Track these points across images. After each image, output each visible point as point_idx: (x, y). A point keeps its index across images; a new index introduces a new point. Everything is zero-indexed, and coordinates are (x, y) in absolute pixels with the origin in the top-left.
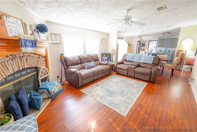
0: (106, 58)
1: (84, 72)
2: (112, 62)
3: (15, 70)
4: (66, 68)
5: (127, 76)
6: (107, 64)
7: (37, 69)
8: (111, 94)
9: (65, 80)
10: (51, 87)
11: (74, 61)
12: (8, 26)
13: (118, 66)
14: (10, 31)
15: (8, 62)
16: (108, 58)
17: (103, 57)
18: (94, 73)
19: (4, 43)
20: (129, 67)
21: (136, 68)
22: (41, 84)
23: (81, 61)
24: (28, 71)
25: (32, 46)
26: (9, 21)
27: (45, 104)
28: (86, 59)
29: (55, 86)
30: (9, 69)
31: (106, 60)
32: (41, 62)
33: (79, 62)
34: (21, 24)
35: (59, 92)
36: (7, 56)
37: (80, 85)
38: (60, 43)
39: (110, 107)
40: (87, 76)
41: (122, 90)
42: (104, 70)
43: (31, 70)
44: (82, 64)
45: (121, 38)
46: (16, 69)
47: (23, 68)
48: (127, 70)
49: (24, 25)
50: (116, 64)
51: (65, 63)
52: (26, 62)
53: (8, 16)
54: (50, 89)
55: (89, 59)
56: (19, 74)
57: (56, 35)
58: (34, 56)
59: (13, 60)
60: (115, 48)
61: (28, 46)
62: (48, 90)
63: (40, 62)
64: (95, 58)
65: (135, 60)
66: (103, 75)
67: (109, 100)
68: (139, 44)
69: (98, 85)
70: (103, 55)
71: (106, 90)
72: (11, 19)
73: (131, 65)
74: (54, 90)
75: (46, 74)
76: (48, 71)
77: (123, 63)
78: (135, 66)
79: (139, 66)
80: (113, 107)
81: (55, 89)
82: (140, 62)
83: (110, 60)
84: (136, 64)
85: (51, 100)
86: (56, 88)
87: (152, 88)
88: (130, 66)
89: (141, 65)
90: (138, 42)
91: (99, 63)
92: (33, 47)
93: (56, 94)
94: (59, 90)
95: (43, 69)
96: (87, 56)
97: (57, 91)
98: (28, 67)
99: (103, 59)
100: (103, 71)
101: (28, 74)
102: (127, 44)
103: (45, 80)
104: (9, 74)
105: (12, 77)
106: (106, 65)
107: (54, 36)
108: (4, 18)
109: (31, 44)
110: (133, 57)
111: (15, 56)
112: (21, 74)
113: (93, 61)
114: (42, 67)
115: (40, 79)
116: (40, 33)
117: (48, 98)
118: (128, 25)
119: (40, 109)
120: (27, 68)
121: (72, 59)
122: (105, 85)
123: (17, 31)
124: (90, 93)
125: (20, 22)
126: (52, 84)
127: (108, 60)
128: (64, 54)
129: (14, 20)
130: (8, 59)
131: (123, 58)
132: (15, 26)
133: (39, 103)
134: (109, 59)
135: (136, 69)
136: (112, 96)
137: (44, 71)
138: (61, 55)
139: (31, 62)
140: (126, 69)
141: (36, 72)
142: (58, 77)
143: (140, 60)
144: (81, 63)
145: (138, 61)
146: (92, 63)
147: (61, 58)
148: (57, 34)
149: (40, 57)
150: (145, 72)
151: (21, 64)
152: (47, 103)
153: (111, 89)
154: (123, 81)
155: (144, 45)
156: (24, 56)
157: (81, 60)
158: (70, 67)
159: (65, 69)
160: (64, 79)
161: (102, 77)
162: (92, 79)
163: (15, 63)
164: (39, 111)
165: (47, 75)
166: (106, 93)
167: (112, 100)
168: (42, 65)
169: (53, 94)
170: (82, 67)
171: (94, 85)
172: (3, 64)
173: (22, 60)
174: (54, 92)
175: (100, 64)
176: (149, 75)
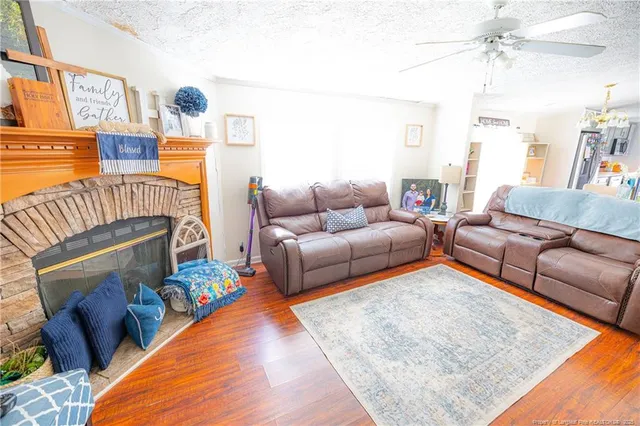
0: (421, 198)
1: (312, 245)
2: (443, 212)
3: (88, 223)
4: (264, 223)
5: (499, 278)
6: (413, 222)
7: (169, 222)
8: (397, 345)
9: (258, 259)
10: (199, 280)
11: (291, 202)
12: (78, 99)
13: (460, 231)
14: (83, 114)
15: (68, 200)
16: (426, 195)
17: (408, 193)
18: (353, 253)
19: (68, 148)
20: (511, 244)
21: (543, 250)
22: (175, 267)
23: (317, 205)
24: (138, 227)
25: (143, 156)
26: (81, 87)
27: (168, 331)
28: (335, 196)
29: (215, 279)
30: (71, 220)
31: (418, 202)
32: (183, 201)
33: (311, 205)
34: (122, 92)
35: (225, 298)
36: (67, 185)
37: (295, 285)
38: (251, 142)
39: (369, 408)
40: (324, 261)
41: (450, 339)
42: (398, 243)
43: (150, 224)
44: (322, 214)
45: (497, 120)
46: (93, 222)
47: (119, 218)
48: (496, 255)
49: (131, 94)
50: (452, 223)
51: (264, 206)
52: (129, 202)
53: (79, 71)
54: (193, 287)
55: (347, 199)
56: (108, 236)
57: (242, 119)
58: (159, 183)
59: (86, 196)
60: (460, 161)
61: (126, 157)
62: (187, 289)
63: (177, 203)
64: (375, 194)
65: (549, 215)
66: (393, 260)
67: (376, 374)
68: (588, 144)
69: (359, 299)
70: (406, 185)
71: (384, 323)
72: (89, 80)
73: (523, 235)
74: (206, 291)
75: (198, 237)
76: (204, 229)
77: (486, 222)
78: (538, 244)
79: (564, 242)
80: (381, 410)
81: (209, 289)
82: (574, 224)
83: (437, 206)
84: (549, 233)
85: (192, 322)
86: (215, 286)
87: (627, 363)
88: (514, 238)
89: (576, 238)
90: (585, 137)
91: (385, 215)
92: (145, 158)
93: (212, 304)
94: (225, 293)
95: (189, 223)
96: (341, 186)
97: (219, 296)
98: (136, 215)
99: (408, 198)
100: (391, 247)
101: (135, 234)
102: (526, 146)
103: (192, 255)
104: (70, 235)
105: (84, 242)
106: (411, 226)
107: (236, 123)
108: (67, 77)
109: (138, 150)
110: (543, 200)
111: (93, 184)
112: (113, 235)
113: (360, 208)
114: (186, 216)
115: (174, 251)
116: (183, 115)
117: (184, 314)
118: (499, 63)
119: (146, 345)
120: (129, 219)
121: (285, 197)
122: (385, 303)
123: (105, 113)
124: (317, 324)
125: (117, 86)
126: (208, 272)
127: (427, 203)
128: (261, 179)
129: (99, 82)
130: (69, 193)
131: (492, 200)
132: (101, 97)
133: (147, 328)
134: (433, 201)
135: (541, 257)
136: (395, 359)
137: (190, 228)
138: (252, 180)
139: (147, 202)
140: (495, 248)
141: (164, 232)
142: (242, 249)
143: (576, 215)
144: (317, 212)
145: (560, 220)
146: (357, 214)
147: (251, 190)
148: (244, 117)
149: (180, 188)
150: (592, 276)
151: (110, 207)
152: (176, 329)
153: (405, 327)
154: (471, 297)
155: (622, 145)
156: (124, 184)
157: (319, 202)
158: (276, 220)
159: (261, 227)
160: (256, 258)
161: (388, 268)
162: (342, 270)
163: (89, 205)
164: (143, 353)
165: (199, 242)
166: (377, 340)
167: (389, 378)
168: (186, 210)
169: (199, 305)
170: (318, 224)
171: (343, 296)
172: (52, 206)
173: (116, 196)
174: (204, 298)
175: (391, 219)
176: (616, 294)
